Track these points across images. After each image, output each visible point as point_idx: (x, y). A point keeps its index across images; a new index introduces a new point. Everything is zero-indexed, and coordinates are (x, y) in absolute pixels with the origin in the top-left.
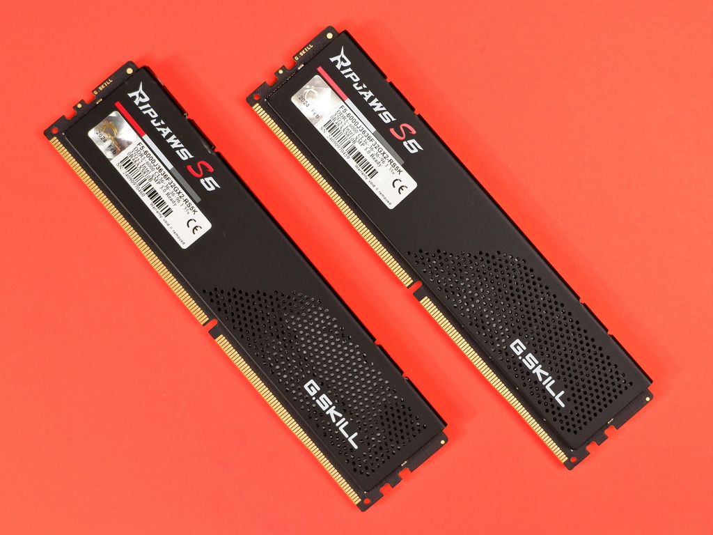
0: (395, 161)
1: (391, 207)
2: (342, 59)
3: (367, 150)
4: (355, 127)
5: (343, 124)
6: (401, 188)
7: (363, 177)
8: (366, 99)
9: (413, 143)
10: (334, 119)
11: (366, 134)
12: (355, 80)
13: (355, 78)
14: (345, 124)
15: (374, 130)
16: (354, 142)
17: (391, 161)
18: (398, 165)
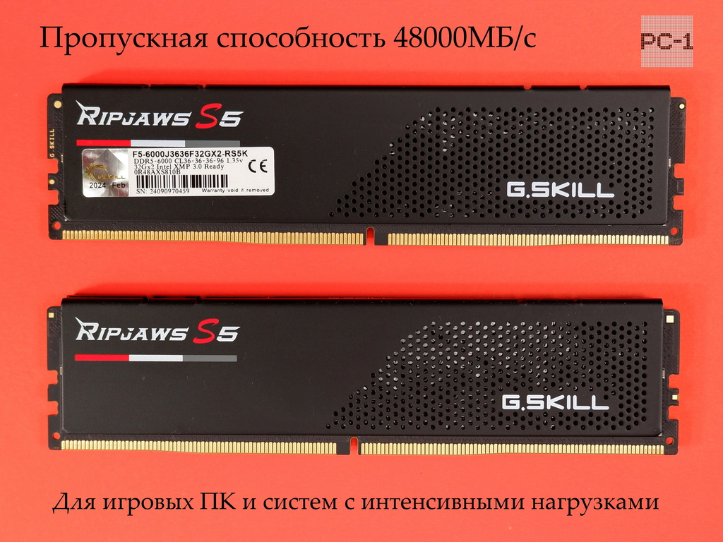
0: (231, 149)
1: (271, 192)
2: (88, 113)
3: (197, 166)
4: (165, 158)
5: (151, 167)
6: (261, 166)
7: (219, 194)
8: (147, 123)
9: (229, 116)
10: (140, 172)
11: (180, 154)
12: (119, 119)
13: (117, 116)
14: (154, 165)
15: (182, 143)
16: (178, 171)
17: (227, 153)
18: (236, 149)
